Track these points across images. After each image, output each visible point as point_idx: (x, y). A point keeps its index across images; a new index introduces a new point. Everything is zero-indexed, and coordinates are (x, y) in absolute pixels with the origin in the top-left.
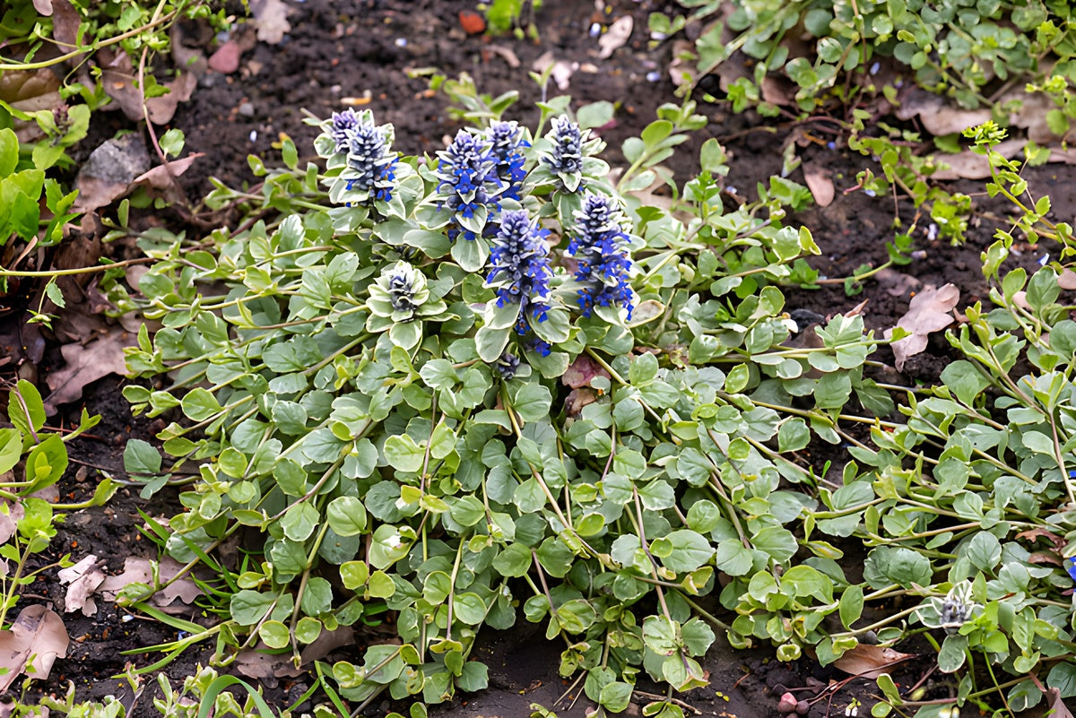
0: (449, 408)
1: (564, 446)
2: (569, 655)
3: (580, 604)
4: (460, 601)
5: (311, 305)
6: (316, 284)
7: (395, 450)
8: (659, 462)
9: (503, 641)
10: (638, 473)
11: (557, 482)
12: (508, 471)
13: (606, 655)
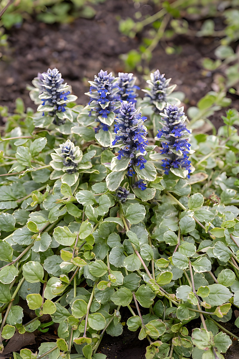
0: (90, 215)
1: (153, 241)
2: (151, 348)
3: (158, 322)
4: (92, 317)
5: (21, 165)
6: (24, 153)
7: (60, 235)
8: (203, 251)
9: (116, 344)
10: (192, 254)
11: (147, 257)
12: (121, 251)
13: (172, 351)
